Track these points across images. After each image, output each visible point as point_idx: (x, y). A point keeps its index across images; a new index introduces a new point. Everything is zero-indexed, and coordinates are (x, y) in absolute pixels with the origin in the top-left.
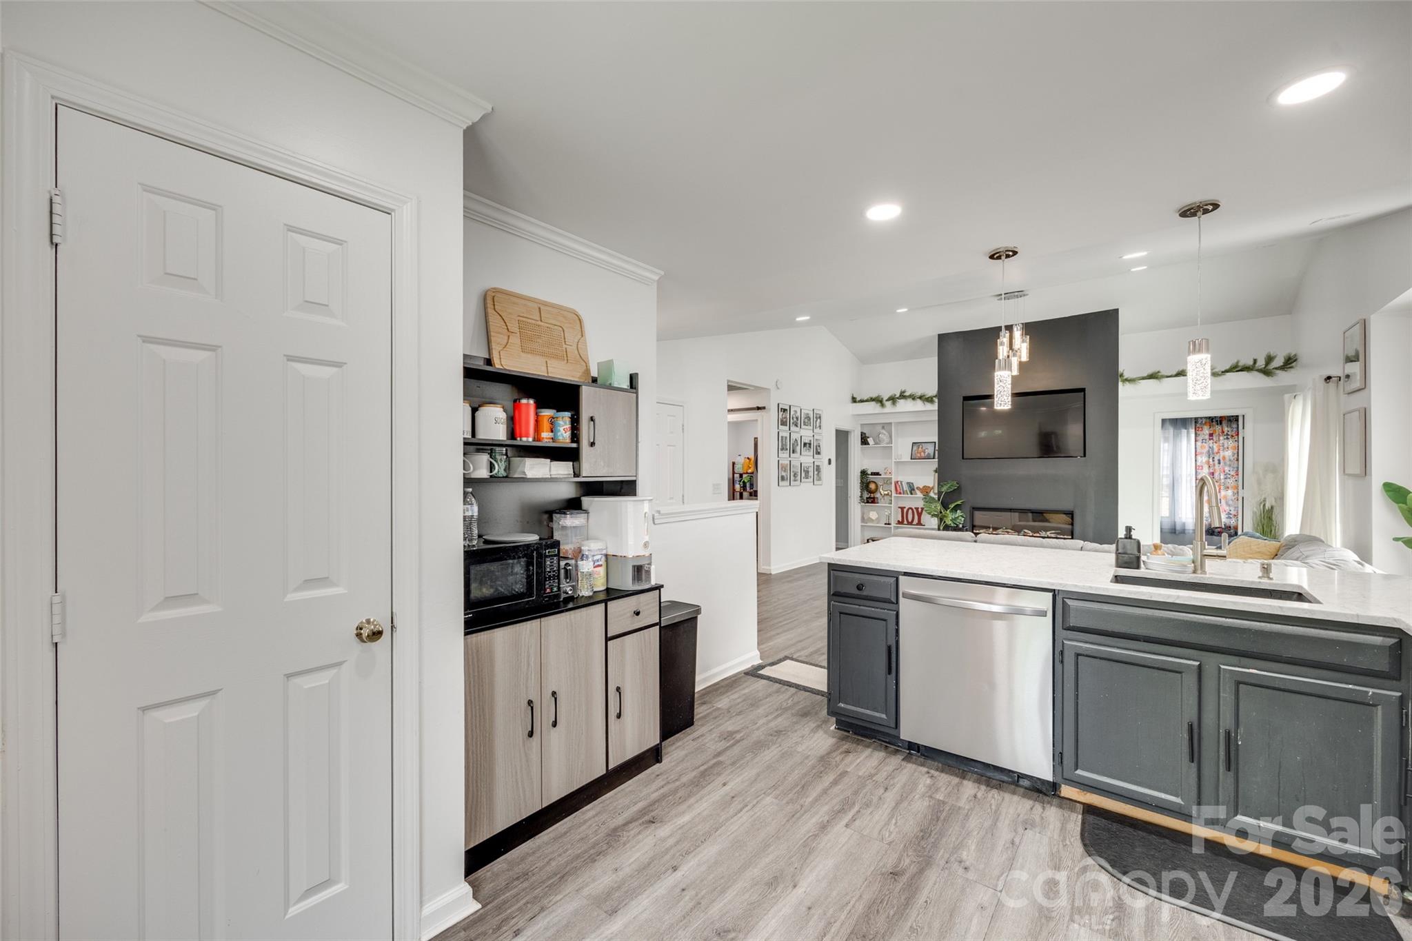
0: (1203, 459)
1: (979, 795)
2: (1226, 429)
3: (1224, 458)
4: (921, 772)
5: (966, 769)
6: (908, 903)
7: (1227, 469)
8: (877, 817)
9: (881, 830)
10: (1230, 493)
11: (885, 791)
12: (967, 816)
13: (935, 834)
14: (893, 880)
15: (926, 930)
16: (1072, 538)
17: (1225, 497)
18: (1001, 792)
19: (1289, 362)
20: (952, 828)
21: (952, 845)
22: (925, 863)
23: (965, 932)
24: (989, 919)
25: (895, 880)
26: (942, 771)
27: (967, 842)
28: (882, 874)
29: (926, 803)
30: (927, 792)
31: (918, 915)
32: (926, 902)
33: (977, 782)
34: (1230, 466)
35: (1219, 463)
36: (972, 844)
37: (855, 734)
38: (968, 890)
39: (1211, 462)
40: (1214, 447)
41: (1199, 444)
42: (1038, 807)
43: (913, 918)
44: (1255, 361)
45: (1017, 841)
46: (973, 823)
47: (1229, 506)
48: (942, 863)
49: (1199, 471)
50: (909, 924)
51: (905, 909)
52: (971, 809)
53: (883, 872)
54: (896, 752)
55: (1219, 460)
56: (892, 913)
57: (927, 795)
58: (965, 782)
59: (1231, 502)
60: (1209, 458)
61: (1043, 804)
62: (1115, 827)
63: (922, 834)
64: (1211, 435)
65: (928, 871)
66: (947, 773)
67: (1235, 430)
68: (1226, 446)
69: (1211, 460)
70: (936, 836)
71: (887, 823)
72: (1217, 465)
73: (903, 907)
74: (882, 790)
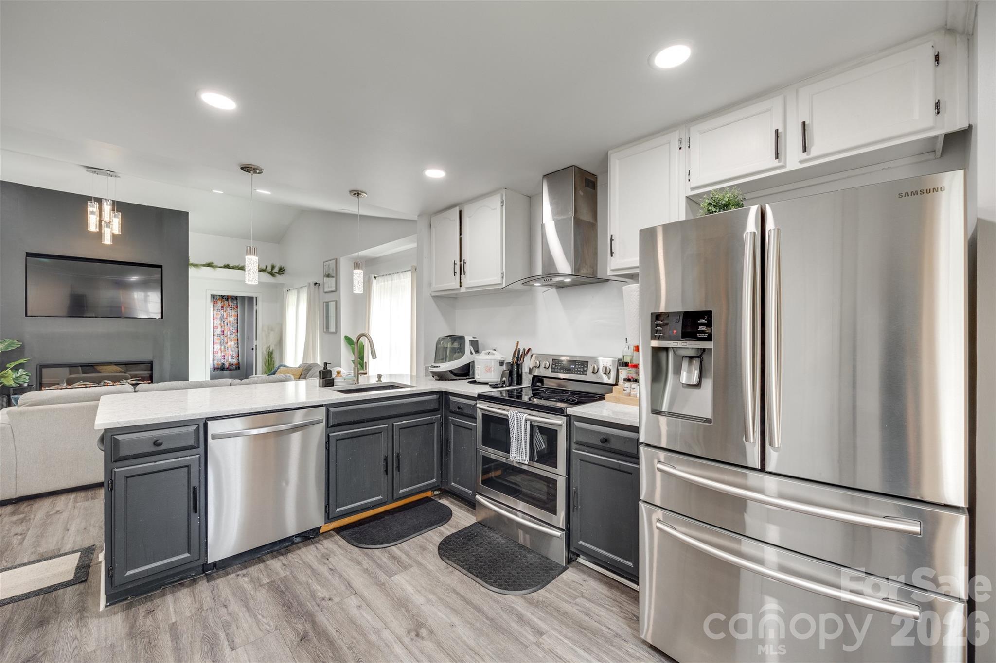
0: (217, 322)
1: (285, 562)
2: (231, 304)
3: (230, 321)
4: (232, 579)
5: (259, 556)
6: (331, 642)
7: (231, 328)
8: (245, 625)
9: (260, 629)
10: (233, 343)
11: (226, 607)
12: (295, 577)
13: (293, 600)
14: (307, 641)
15: (355, 641)
16: (152, 382)
17: (230, 346)
18: (294, 553)
19: (281, 271)
20: (296, 589)
21: (309, 597)
22: (311, 618)
23: (369, 623)
24: (368, 607)
25: (308, 640)
26: (246, 568)
27: (313, 588)
28: (298, 645)
29: (264, 591)
30: (255, 585)
31: (342, 640)
32: (337, 631)
33: (274, 558)
34: (233, 326)
35: (227, 325)
36: (316, 587)
37: (136, 596)
38: (344, 607)
39: (222, 324)
40: (224, 315)
41: (215, 312)
42: (318, 545)
43: (342, 644)
44: (266, 267)
45: (331, 567)
46: (302, 578)
47: (233, 351)
48: (317, 608)
49: (215, 330)
50: (345, 648)
51: (334, 645)
52: (292, 573)
53: (296, 645)
54: (195, 582)
55: (227, 323)
56: (331, 654)
57: (257, 586)
58: (268, 563)
59: (233, 349)
60: (221, 321)
61: (318, 542)
62: (356, 529)
63: (286, 607)
64: (222, 307)
65: (317, 619)
66: (250, 567)
67: (235, 304)
68: (230, 314)
69: (222, 323)
70: (295, 601)
71: (258, 622)
72: (226, 326)
73: (331, 646)
74: (224, 610)
